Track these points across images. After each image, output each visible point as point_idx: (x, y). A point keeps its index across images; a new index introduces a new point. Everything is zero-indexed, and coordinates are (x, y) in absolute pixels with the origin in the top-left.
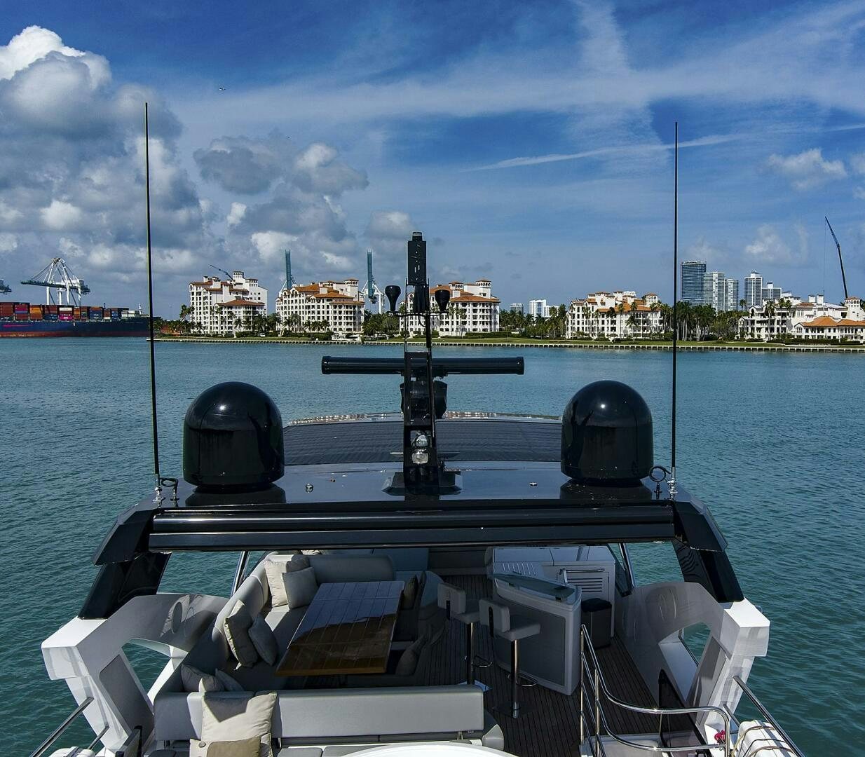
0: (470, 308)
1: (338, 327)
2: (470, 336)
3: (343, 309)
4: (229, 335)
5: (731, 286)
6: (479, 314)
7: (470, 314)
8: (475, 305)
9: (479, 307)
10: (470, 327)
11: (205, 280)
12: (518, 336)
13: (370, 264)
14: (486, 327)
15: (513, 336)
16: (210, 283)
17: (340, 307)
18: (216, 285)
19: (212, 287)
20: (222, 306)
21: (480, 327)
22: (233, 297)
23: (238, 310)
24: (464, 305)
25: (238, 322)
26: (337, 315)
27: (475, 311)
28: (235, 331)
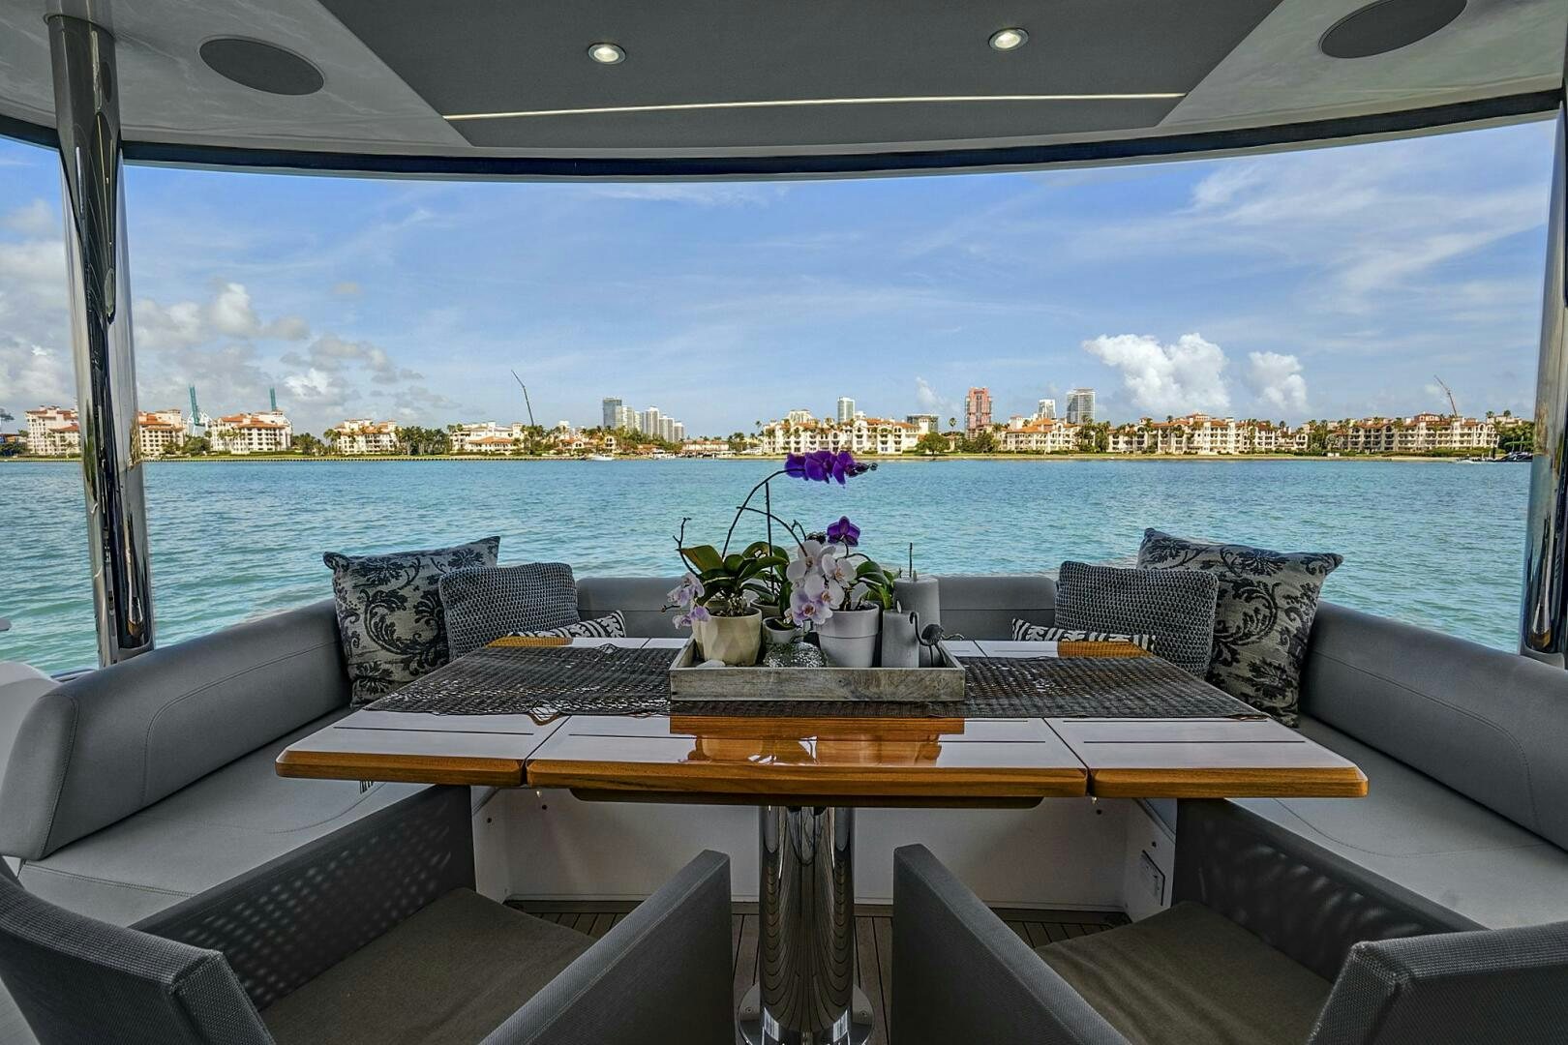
0: (255, 432)
1: (155, 448)
2: (253, 454)
3: (159, 434)
4: (62, 456)
5: (637, 417)
6: (264, 436)
7: (255, 436)
8: (259, 429)
9: (263, 431)
10: (255, 447)
11: (42, 409)
12: (300, 454)
13: (193, 397)
14: (270, 447)
15: (296, 454)
16: (45, 412)
17: (156, 432)
18: (50, 414)
19: (47, 415)
20: (54, 431)
21: (265, 448)
22: (68, 424)
23: (72, 434)
24: (250, 429)
25: (70, 445)
26: (154, 439)
27: (260, 435)
28: (68, 452)
